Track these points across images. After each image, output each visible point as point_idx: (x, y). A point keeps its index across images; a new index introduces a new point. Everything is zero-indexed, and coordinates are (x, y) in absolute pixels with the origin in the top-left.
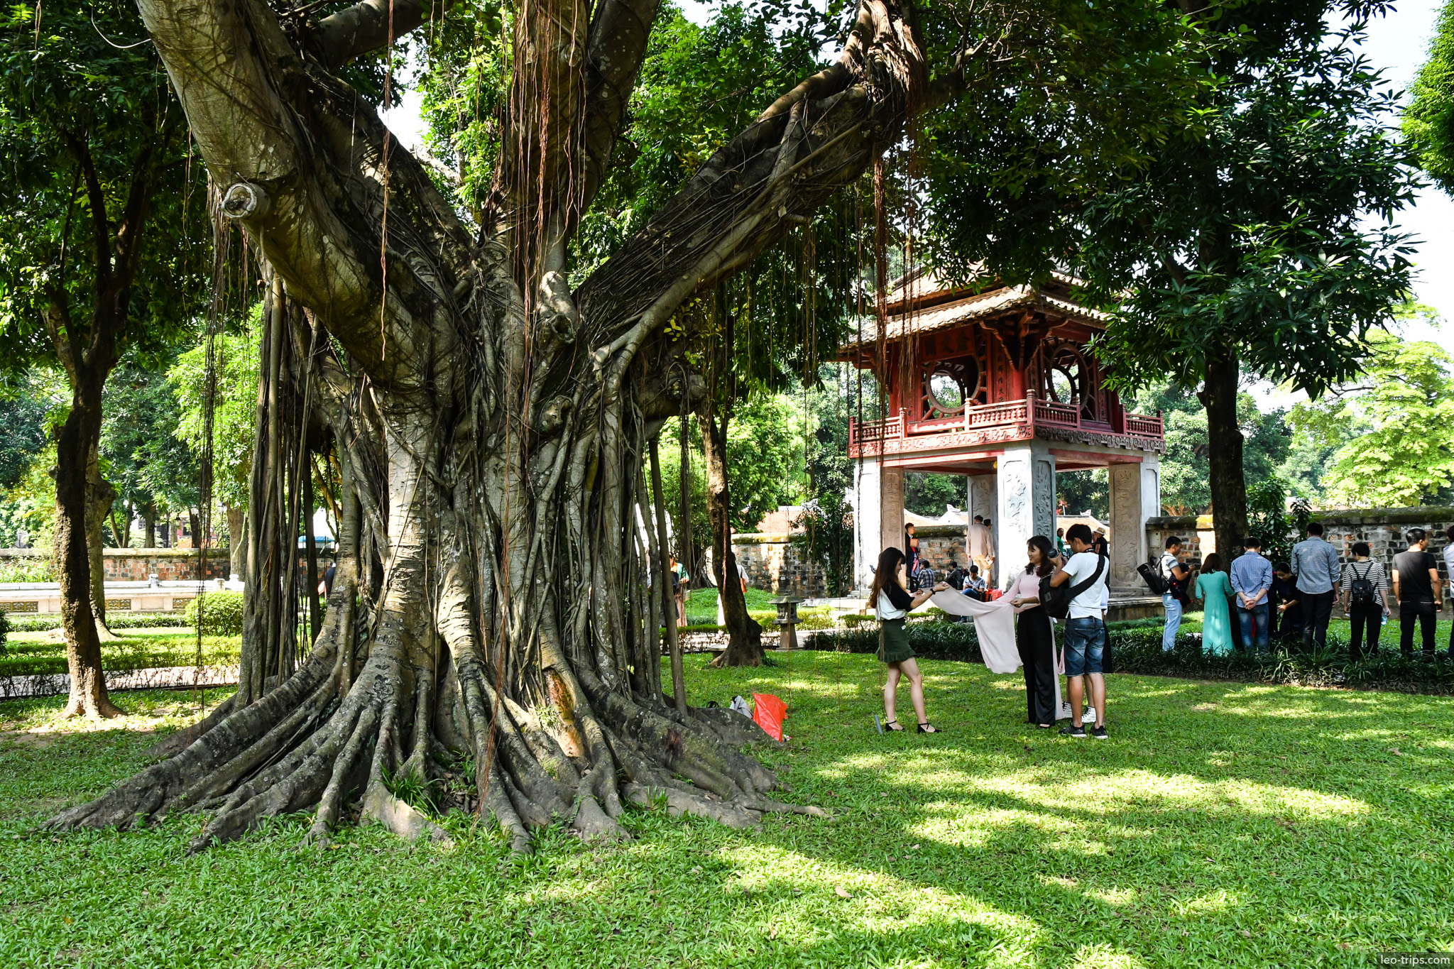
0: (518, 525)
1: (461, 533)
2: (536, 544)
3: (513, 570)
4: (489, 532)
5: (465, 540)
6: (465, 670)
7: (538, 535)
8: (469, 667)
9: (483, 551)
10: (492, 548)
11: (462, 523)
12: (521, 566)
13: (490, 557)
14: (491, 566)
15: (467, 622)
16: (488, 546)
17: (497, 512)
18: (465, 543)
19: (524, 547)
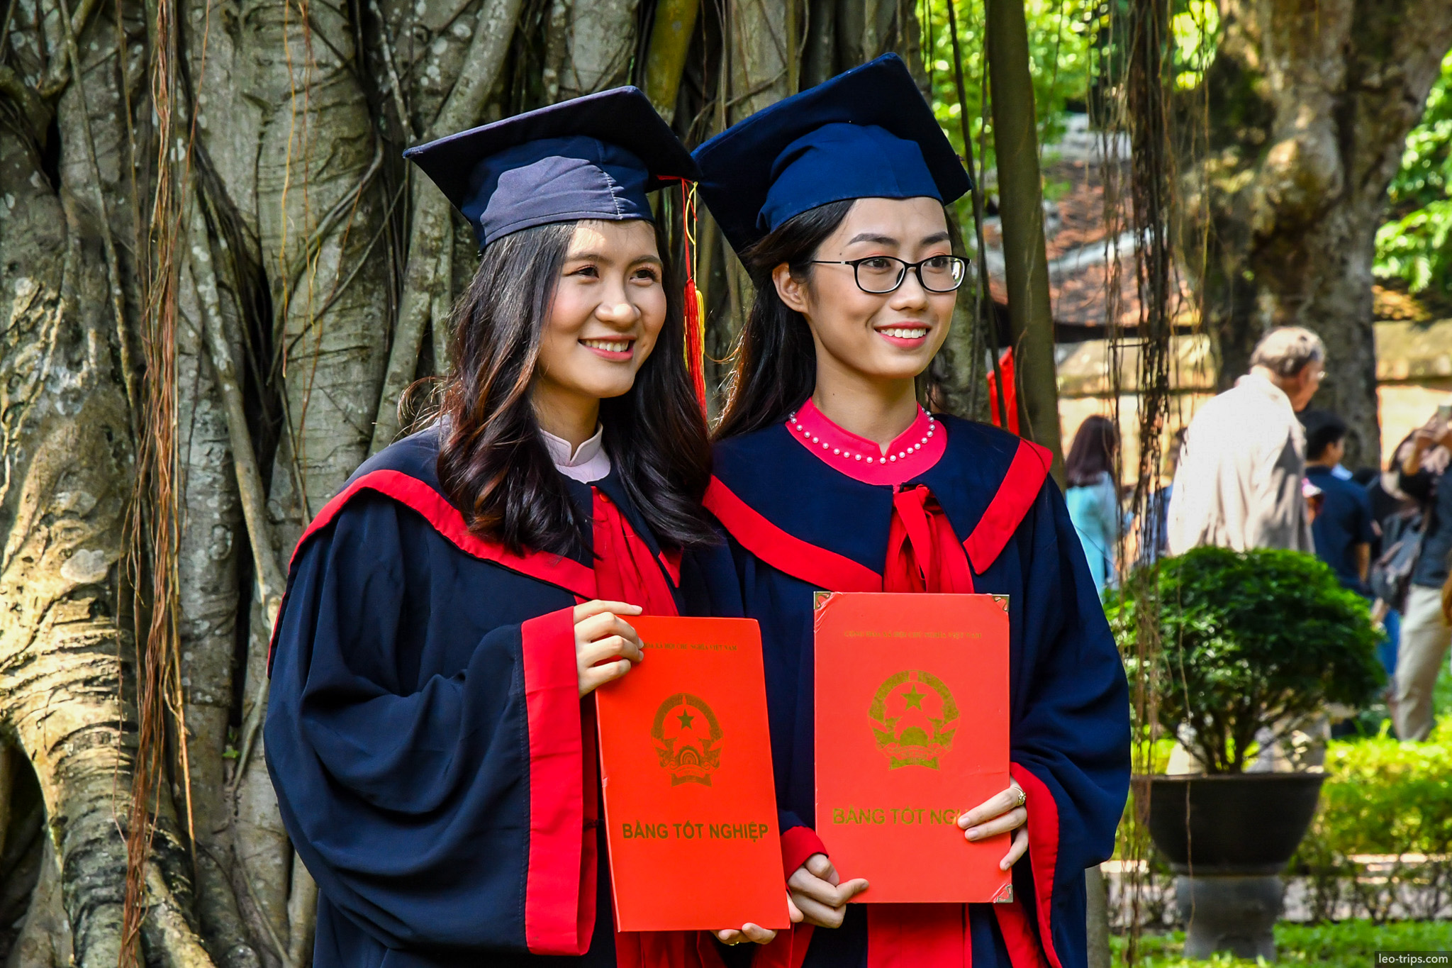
0: (332, 255)
1: (89, 292)
2: (408, 336)
3: (312, 453)
4: (208, 290)
5: (104, 323)
6: (88, 868)
7: (415, 302)
8: (103, 857)
9: (189, 369)
10: (223, 357)
11: (91, 245)
12: (349, 435)
13: (216, 396)
14: (223, 431)
15: (109, 667)
16: (205, 346)
17: (243, 202)
18: (105, 335)
19: (363, 353)
